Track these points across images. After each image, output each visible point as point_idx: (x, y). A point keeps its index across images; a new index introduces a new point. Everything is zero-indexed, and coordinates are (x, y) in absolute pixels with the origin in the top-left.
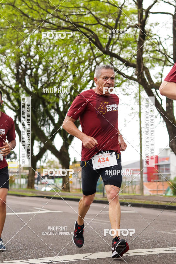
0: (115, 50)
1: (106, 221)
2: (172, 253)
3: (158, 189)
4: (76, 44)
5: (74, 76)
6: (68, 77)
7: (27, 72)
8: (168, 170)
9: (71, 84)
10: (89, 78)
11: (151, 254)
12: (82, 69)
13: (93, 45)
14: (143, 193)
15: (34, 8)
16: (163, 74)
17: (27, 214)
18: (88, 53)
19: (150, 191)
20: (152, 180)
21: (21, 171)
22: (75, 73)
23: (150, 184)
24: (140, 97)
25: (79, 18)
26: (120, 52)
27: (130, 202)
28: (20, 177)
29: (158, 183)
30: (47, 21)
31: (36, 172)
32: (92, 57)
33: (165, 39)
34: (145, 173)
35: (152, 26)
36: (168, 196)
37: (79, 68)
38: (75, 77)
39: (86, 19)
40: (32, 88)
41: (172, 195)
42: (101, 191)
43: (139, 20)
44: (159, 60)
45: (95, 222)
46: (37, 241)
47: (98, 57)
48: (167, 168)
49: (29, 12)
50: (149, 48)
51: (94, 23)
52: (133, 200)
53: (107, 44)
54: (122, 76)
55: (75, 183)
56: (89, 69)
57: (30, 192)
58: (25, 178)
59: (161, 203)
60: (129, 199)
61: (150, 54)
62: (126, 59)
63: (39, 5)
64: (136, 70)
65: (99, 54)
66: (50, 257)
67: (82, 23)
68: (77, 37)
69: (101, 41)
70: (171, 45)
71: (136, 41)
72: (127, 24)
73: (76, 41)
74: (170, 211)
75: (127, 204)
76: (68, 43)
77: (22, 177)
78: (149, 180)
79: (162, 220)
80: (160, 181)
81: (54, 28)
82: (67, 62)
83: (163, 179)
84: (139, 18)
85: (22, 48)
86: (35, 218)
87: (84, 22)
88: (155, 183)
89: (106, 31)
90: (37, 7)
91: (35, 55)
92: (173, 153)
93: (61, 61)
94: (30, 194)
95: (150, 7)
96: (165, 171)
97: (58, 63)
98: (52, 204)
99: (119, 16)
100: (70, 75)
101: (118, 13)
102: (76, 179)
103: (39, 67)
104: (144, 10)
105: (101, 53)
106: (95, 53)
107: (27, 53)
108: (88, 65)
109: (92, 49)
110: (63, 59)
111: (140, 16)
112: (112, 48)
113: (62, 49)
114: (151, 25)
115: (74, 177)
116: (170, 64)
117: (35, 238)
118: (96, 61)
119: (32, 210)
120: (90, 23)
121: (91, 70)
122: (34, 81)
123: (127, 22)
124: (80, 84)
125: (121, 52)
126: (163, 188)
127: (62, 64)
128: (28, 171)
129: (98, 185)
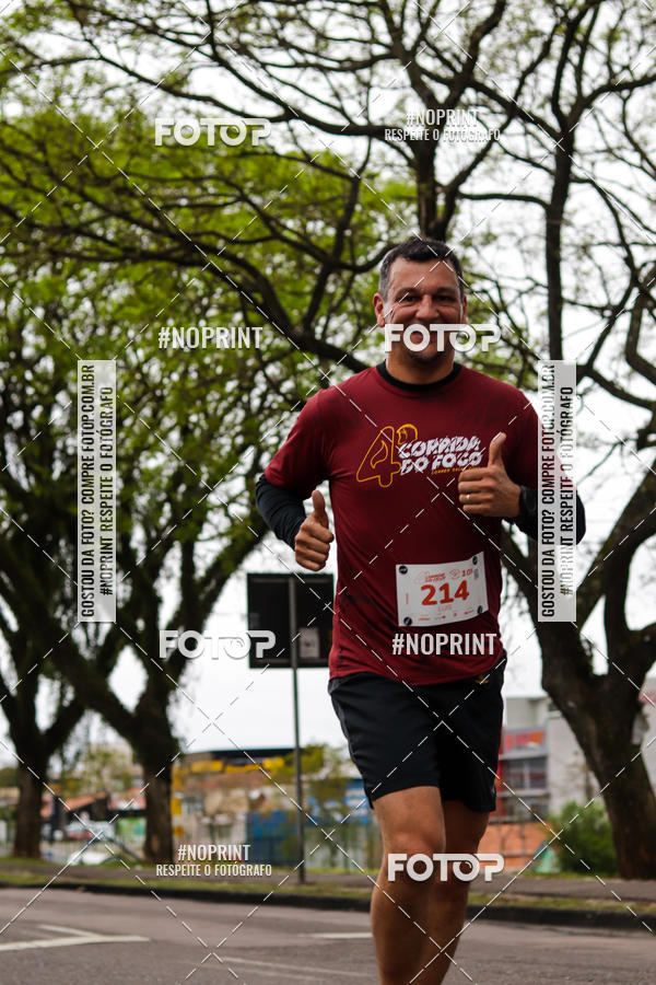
0: (335, 333)
1: (311, 969)
3: (506, 853)
5: (186, 432)
6: (165, 436)
7: (9, 420)
8: (540, 779)
9: (175, 464)
10: (240, 440)
12: (213, 405)
13: (253, 317)
15: (36, 182)
17: (15, 951)
22: (188, 421)
25: (202, 219)
26: (353, 343)
29: (505, 829)
30: (85, 229)
31: (47, 797)
32: (251, 362)
33: (521, 293)
35: (471, 245)
36: (542, 874)
37: (203, 399)
38: (189, 437)
39: (228, 224)
40: (27, 476)
41: (557, 870)
42: (291, 863)
43: (423, 222)
47: (272, 360)
48: (538, 770)
49: (15, 200)
51: (257, 236)
53: (305, 310)
55: (194, 835)
56: (240, 404)
57: (23, 868)
58: (5, 819)
59: (515, 900)
63: (56, 170)
65: (278, 349)
67: (213, 238)
68: (196, 289)
69: (285, 301)
70: (541, 314)
72: (379, 239)
73: (192, 305)
74: (551, 930)
79: (519, 962)
80: (512, 823)
81: (108, 257)
82: (158, 379)
83: (521, 813)
84: (424, 214)
86: (46, 964)
87: (223, 232)
88: (491, 830)
89: (301, 267)
90: (45, 178)
91: (41, 357)
92: (557, 713)
93: (138, 376)
94: (26, 876)
95: (463, 176)
96: (527, 781)
98: (107, 910)
99: (350, 210)
100: (171, 429)
101: (343, 198)
102: (198, 819)
103: (55, 402)
104: (440, 185)
105: (281, 343)
106: (263, 346)
107: (11, 349)
108: (236, 392)
110: (145, 368)
111: (426, 210)
112: (326, 327)
113: (142, 332)
114: (467, 243)
115: (189, 811)
118: (266, 376)
119: (32, 934)
120: (240, 234)
121: (247, 407)
122: (36, 452)
123: (375, 233)
124: (210, 463)
125: (359, 342)
126: (524, 847)
127: (142, 387)
128: (14, 793)
129: (279, 839)
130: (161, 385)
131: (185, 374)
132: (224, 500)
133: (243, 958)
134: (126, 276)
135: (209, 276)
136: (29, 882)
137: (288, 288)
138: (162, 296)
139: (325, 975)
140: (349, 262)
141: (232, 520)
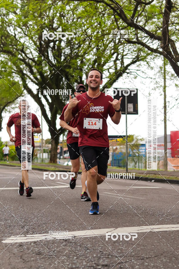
0: (140, 22)
1: (129, 196)
4: (100, 16)
5: (98, 49)
6: (92, 50)
7: (50, 45)
9: (95, 57)
10: (113, 51)
11: (176, 230)
12: (106, 41)
13: (117, 17)
14: (167, 168)
18: (112, 25)
19: (174, 166)
20: (176, 156)
21: (44, 145)
22: (98, 46)
23: (174, 160)
24: (165, 70)
27: (154, 177)
28: (43, 151)
31: (59, 147)
34: (169, 149)
37: (103, 40)
40: (54, 61)
42: (124, 166)
46: (60, 216)
47: (122, 29)
50: (175, 21)
52: (157, 176)
53: (132, 15)
54: (146, 49)
57: (52, 166)
58: (48, 153)
60: (152, 175)
61: (176, 26)
62: (151, 31)
64: (161, 43)
65: (124, 26)
66: (74, 231)
68: (101, 9)
69: (126, 13)
71: (162, 13)
73: (100, 13)
75: (151, 180)
76: (91, 15)
77: (45, 151)
78: (173, 155)
82: (90, 34)
85: (45, 20)
89: (130, 3)
91: (59, 27)
93: (85, 33)
94: (53, 168)
97: (81, 35)
100: (94, 48)
103: (62, 40)
106: (119, 25)
107: (50, 25)
109: (116, 20)
110: (87, 31)
112: (137, 20)
113: (86, 21)
117: (58, 213)
119: (54, 184)
121: (115, 42)
122: (57, 54)
124: (104, 57)
125: (146, 24)
127: (86, 36)
128: (50, 146)
129: (121, 160)
130: (91, 36)
131: (98, 32)
132: (108, 68)
133: (111, 193)
134: (82, 5)
135: (105, 5)
136: (54, 170)
137: (126, 8)
138: (92, 11)
139: (133, 198)
140: (144, 2)
141: (110, 73)
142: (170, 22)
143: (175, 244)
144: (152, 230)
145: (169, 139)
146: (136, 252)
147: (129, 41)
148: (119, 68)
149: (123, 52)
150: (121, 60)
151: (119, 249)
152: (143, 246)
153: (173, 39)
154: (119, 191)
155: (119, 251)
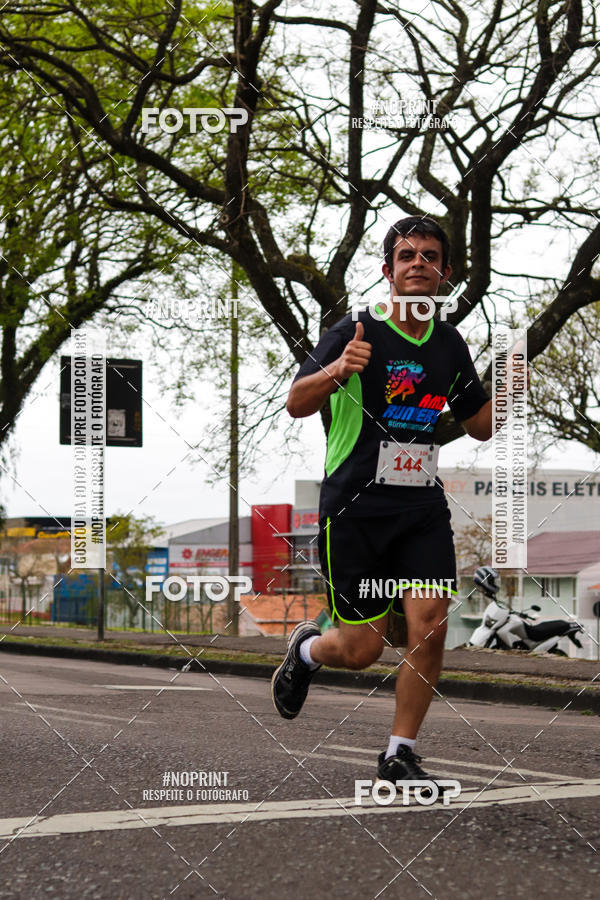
0: (153, 141)
1: (101, 716)
2: (316, 818)
3: (289, 620)
4: (21, 115)
5: (12, 224)
10: (62, 235)
13: (78, 121)
14: (235, 629)
16: (313, 229)
19: (262, 623)
20: (268, 589)
22: (14, 215)
23: (261, 602)
25: (33, 26)
26: (170, 151)
27: (188, 657)
29: (291, 598)
32: (74, 163)
33: (326, 112)
34: (246, 565)
35: (282, 64)
37: (29, 195)
38: (14, 229)
39: (58, 32)
42: (94, 622)
43: (238, 41)
44: (301, 183)
45: (66, 719)
47: (94, 162)
50: (268, 141)
51: (85, 44)
53: (125, 118)
54: (174, 233)
55: (7, 592)
56: (63, 201)
61: (271, 159)
62: (193, 172)
64: (223, 212)
65: (100, 152)
67: (43, 44)
68: (25, 92)
69: (107, 107)
70: (343, 132)
72: (199, 55)
73: (21, 106)
75: (178, 664)
78: (259, 587)
80: (296, 593)
83: (305, 585)
84: (239, 33)
87: (53, 40)
88: (278, 599)
89: (124, 77)
96: (312, 556)
99: (171, 27)
101: (166, 15)
102: (11, 580)
104: (256, 7)
105: (104, 147)
106: (86, 150)
108: (60, 190)
109: (75, 134)
111: (242, 30)
114: (279, 63)
116: (339, 196)
118: (87, 176)
120: (70, 42)
121: (70, 205)
123: (196, 48)
125: (175, 150)
126: (305, 615)
129: (84, 600)
131: (13, 169)
132: (46, 288)
135: (38, 80)
137: (111, 94)
140: (169, 74)
141: (52, 308)
142: (252, 146)
143: (238, 863)
144: (165, 822)
145: (244, 533)
146: (108, 892)
147: (116, 203)
148: (81, 290)
149: (97, 239)
150: (88, 266)
151: (50, 882)
152: (133, 872)
153: (262, 203)
154: (68, 699)
155: (51, 888)
